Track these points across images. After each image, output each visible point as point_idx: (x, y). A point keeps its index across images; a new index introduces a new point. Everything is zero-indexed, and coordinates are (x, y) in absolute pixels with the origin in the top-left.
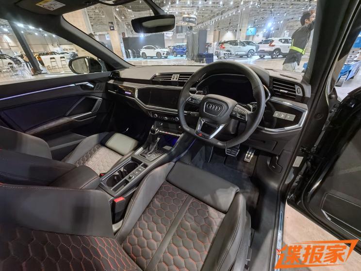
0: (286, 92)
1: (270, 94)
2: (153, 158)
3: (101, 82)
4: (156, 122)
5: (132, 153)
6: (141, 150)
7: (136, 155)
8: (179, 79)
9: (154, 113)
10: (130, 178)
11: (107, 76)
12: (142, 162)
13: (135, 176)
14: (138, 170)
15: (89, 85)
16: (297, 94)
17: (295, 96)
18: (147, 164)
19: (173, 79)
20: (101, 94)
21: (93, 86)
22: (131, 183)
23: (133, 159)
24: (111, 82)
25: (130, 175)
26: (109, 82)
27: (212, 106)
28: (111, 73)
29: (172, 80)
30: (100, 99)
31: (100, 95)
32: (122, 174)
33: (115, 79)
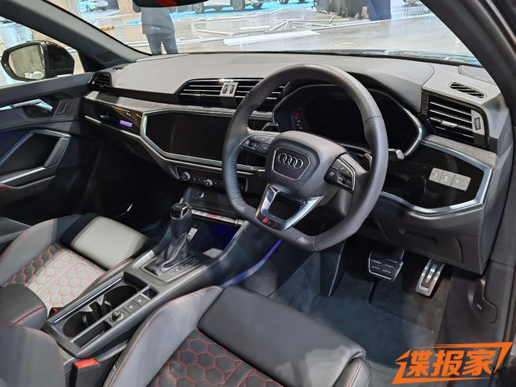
0: (454, 125)
1: (420, 130)
2: (175, 276)
3: (70, 97)
4: (189, 190)
5: (127, 263)
6: (148, 256)
7: (135, 270)
8: (236, 94)
9: (181, 169)
10: (115, 318)
11: (85, 83)
12: (145, 285)
13: (126, 314)
14: (134, 302)
15: (43, 105)
16: (474, 130)
17: (471, 133)
18: (157, 287)
19: (224, 92)
20: (70, 123)
21: (51, 108)
22: (116, 328)
23: (127, 277)
24: (93, 96)
25: (116, 311)
26: (87, 97)
27: (289, 158)
28: (95, 76)
29: (221, 95)
30: (65, 137)
31: (67, 126)
32: (100, 311)
33: (102, 91)
